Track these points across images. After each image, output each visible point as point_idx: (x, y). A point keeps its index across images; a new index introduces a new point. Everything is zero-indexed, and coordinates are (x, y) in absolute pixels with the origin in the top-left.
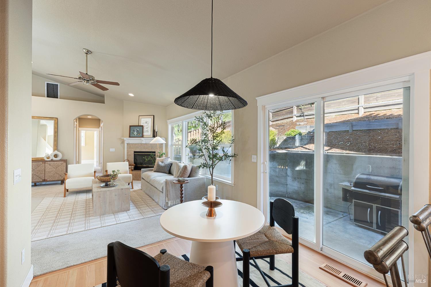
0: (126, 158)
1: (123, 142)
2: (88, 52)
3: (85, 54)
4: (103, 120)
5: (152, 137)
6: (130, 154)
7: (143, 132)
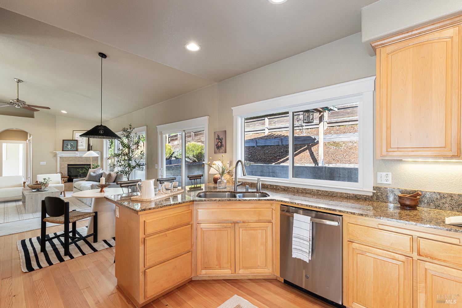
0: (58, 171)
1: (55, 155)
2: (19, 81)
3: (17, 83)
4: (31, 134)
5: (87, 150)
6: (63, 167)
7: (77, 146)
